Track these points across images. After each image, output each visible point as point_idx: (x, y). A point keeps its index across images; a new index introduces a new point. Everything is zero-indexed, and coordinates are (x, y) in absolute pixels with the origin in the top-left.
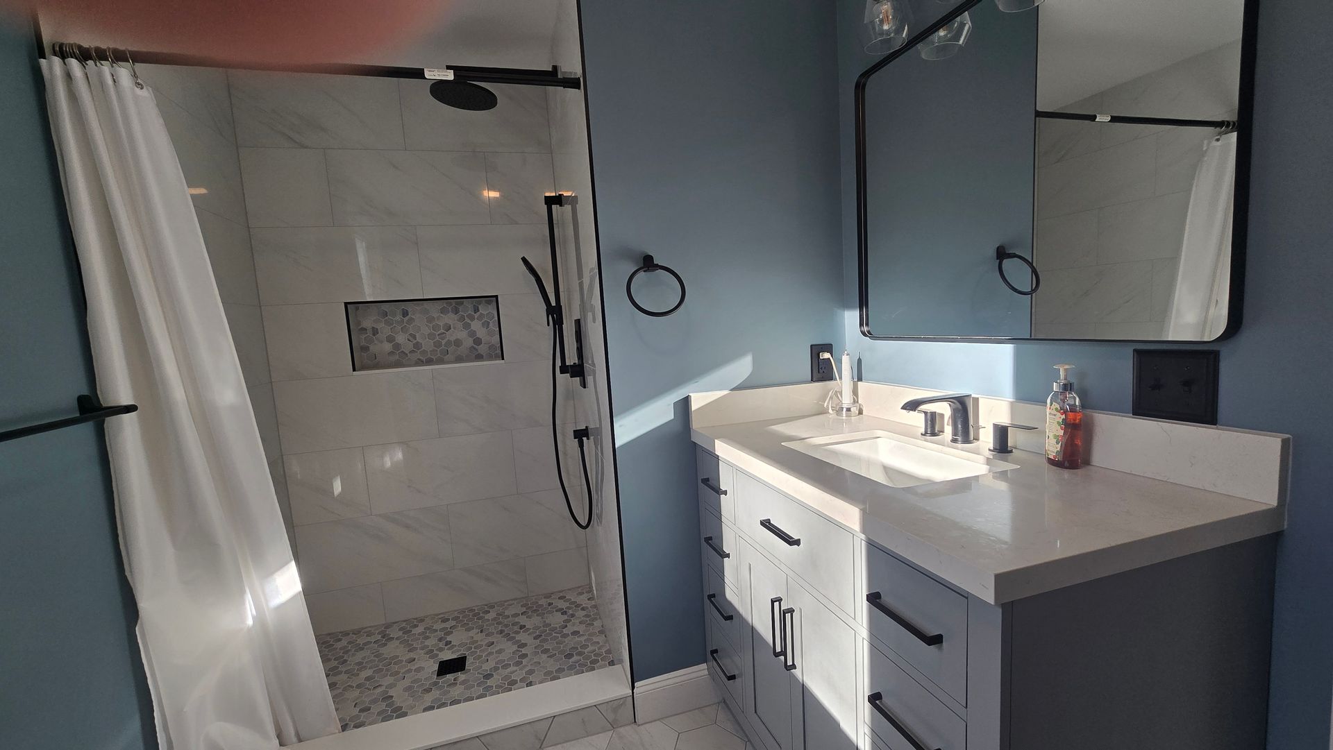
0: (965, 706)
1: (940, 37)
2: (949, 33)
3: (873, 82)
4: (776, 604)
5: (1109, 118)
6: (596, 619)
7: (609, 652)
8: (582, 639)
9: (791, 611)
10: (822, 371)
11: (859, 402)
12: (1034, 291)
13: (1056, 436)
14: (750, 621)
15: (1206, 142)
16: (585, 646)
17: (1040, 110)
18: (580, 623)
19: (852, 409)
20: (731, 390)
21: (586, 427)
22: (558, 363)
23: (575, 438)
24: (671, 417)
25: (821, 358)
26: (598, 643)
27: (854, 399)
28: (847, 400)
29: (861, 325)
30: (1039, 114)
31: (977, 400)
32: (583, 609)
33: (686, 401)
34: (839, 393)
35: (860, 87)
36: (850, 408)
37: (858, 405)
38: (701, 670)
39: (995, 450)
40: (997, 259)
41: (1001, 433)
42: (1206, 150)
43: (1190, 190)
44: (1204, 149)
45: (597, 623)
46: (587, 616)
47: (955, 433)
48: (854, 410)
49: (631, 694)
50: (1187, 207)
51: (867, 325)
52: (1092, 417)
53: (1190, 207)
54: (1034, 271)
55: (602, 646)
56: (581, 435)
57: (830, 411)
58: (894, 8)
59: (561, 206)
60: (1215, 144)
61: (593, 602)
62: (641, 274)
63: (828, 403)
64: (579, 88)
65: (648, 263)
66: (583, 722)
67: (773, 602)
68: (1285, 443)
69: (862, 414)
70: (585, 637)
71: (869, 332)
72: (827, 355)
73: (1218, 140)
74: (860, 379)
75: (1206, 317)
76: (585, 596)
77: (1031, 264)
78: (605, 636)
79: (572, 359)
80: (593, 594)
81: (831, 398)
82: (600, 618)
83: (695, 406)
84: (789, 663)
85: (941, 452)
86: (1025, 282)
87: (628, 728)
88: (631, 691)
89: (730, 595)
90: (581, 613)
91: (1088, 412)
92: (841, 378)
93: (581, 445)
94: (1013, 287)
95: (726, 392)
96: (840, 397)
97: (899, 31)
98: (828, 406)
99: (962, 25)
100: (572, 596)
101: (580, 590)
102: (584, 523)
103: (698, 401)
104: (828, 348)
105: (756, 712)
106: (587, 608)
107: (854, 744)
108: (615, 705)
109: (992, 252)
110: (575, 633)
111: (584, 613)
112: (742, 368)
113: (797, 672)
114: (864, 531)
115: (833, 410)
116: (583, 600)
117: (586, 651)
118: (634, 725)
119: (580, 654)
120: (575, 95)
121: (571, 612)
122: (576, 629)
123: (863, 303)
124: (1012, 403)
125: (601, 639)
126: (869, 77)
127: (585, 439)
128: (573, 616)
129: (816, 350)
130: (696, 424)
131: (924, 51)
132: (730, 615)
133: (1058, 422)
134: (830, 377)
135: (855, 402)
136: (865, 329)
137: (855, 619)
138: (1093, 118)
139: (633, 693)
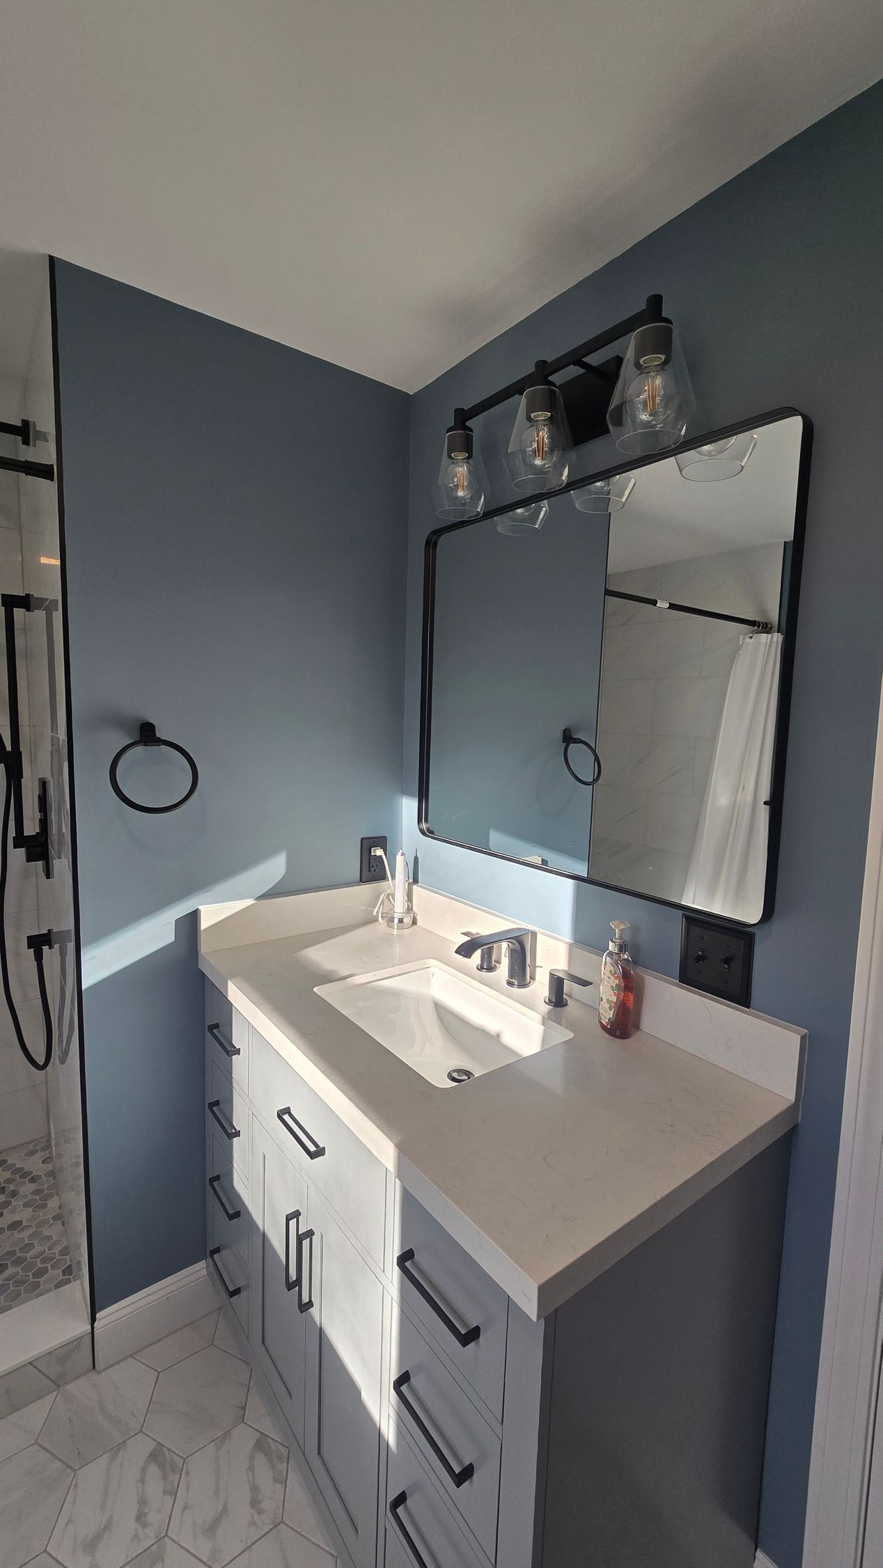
0: (501, 1421)
1: (517, 514)
2: (526, 512)
3: (444, 541)
4: (293, 1223)
5: (668, 605)
6: (51, 1195)
7: (65, 1252)
8: (25, 1234)
9: (310, 1234)
10: (373, 871)
11: (414, 909)
12: (596, 780)
13: (608, 1001)
14: (261, 1227)
15: (741, 636)
16: (29, 1247)
17: (609, 589)
18: (25, 1205)
19: (405, 921)
20: (256, 899)
21: (49, 930)
22: (12, 832)
23: (29, 948)
24: (172, 939)
25: (373, 854)
26: (49, 1237)
27: (408, 905)
28: (399, 907)
29: (419, 821)
30: (608, 592)
31: (534, 934)
32: (33, 1180)
33: (194, 916)
34: (391, 896)
35: (431, 545)
36: (402, 919)
37: (412, 915)
38: (198, 1271)
39: (550, 1002)
40: (564, 742)
41: (557, 984)
42: (742, 644)
43: (729, 677)
44: (741, 643)
45: (53, 1204)
46: (37, 1192)
47: (512, 973)
48: (407, 920)
49: (90, 1331)
50: (726, 694)
51: (426, 820)
52: (643, 979)
53: (728, 695)
54: (597, 759)
55: (56, 1243)
56: (38, 943)
57: (380, 919)
58: (470, 472)
59: (28, 610)
60: (748, 640)
61: (50, 1166)
62: (139, 751)
63: (379, 908)
64: (52, 480)
65: (147, 734)
66: (7, 1391)
67: (288, 1219)
68: (803, 1039)
69: (416, 924)
70: (30, 1231)
71: (428, 830)
72: (379, 852)
73: (751, 638)
74: (416, 881)
75: (735, 802)
76: (37, 1158)
77: (594, 751)
78: (63, 1224)
79: (31, 828)
80: (51, 1153)
81: (383, 902)
82: (57, 1194)
83: (205, 923)
84: (305, 1299)
85: (496, 999)
86: (586, 770)
87: (82, 1380)
88: (90, 1327)
89: (239, 1184)
90: (27, 1189)
91: (640, 971)
92: (393, 877)
93: (39, 957)
94: (576, 776)
95: (250, 902)
96: (392, 902)
97: (475, 499)
98: (378, 912)
99: (540, 509)
100: (15, 1160)
101: (31, 1147)
102: (41, 1061)
103: (212, 913)
104: (381, 842)
105: (263, 1343)
106: (40, 1177)
107: (375, 1425)
108: (63, 1354)
109: (559, 734)
110: (15, 1225)
111: (34, 1186)
112: (274, 868)
113: (314, 1311)
114: (400, 1174)
115: (383, 920)
116: (35, 1164)
117: (28, 1255)
118: (93, 1375)
119: (18, 1262)
120: (47, 488)
121: (12, 1187)
122: (16, 1218)
123: (423, 795)
124: (571, 945)
125: (54, 1230)
126: (441, 535)
127: (45, 948)
128: (14, 1194)
129: (368, 844)
130: (205, 947)
131: (502, 524)
132: (237, 1213)
133: (612, 987)
134: (383, 877)
135: (410, 909)
136: (424, 826)
137: (383, 1271)
138: (654, 602)
139: (93, 1328)
